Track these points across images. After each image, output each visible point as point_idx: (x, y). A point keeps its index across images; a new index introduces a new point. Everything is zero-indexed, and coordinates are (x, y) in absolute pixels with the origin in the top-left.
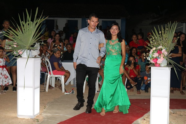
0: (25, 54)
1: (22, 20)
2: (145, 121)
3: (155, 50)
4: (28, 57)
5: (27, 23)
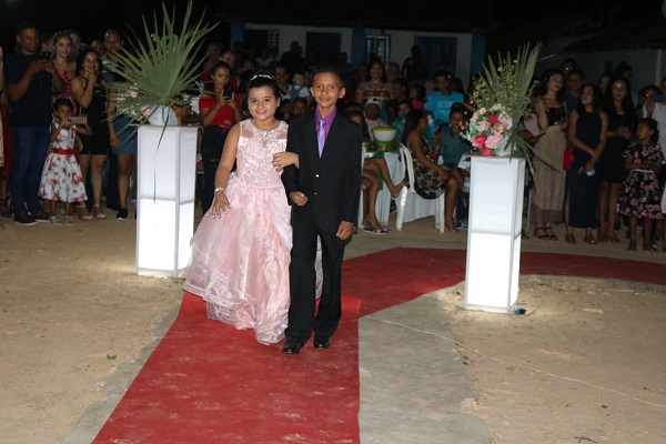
0: (158, 118)
1: (152, 31)
2: (458, 297)
3: (484, 115)
4: (166, 124)
5: (165, 37)
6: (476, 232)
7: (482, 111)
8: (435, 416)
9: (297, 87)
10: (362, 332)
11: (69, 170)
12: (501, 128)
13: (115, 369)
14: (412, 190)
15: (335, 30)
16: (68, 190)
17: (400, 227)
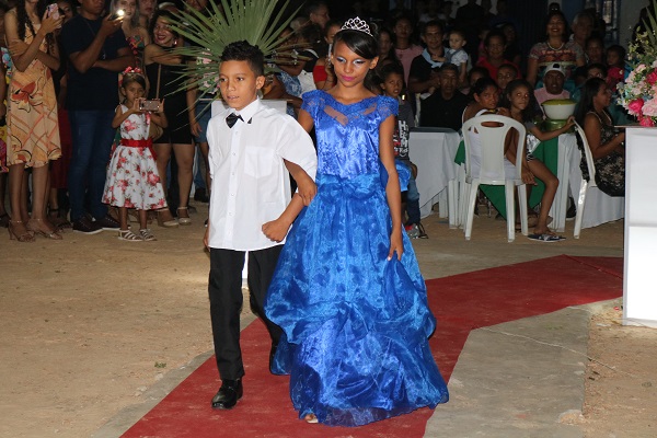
2: (621, 311)
6: (634, 225)
7: (641, 68)
8: (523, 425)
9: (453, 51)
10: (469, 343)
11: (143, 168)
13: (161, 376)
14: (593, 182)
16: (143, 193)
17: (577, 232)
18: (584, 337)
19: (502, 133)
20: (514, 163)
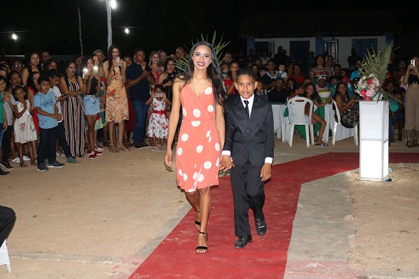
3: (366, 79)
7: (364, 78)
8: (331, 222)
9: (280, 72)
10: (302, 189)
11: (161, 122)
12: (373, 86)
13: (182, 206)
14: (340, 123)
15: (306, 39)
16: (160, 132)
17: (334, 143)
18: (346, 185)
19: (303, 104)
20: (308, 116)
